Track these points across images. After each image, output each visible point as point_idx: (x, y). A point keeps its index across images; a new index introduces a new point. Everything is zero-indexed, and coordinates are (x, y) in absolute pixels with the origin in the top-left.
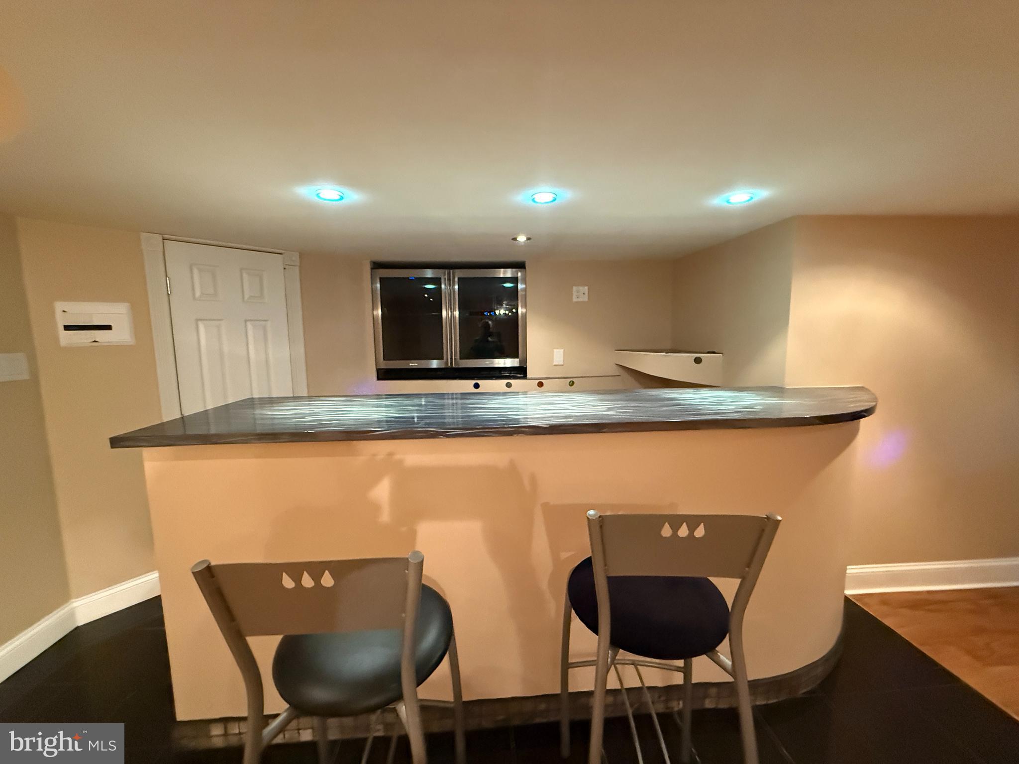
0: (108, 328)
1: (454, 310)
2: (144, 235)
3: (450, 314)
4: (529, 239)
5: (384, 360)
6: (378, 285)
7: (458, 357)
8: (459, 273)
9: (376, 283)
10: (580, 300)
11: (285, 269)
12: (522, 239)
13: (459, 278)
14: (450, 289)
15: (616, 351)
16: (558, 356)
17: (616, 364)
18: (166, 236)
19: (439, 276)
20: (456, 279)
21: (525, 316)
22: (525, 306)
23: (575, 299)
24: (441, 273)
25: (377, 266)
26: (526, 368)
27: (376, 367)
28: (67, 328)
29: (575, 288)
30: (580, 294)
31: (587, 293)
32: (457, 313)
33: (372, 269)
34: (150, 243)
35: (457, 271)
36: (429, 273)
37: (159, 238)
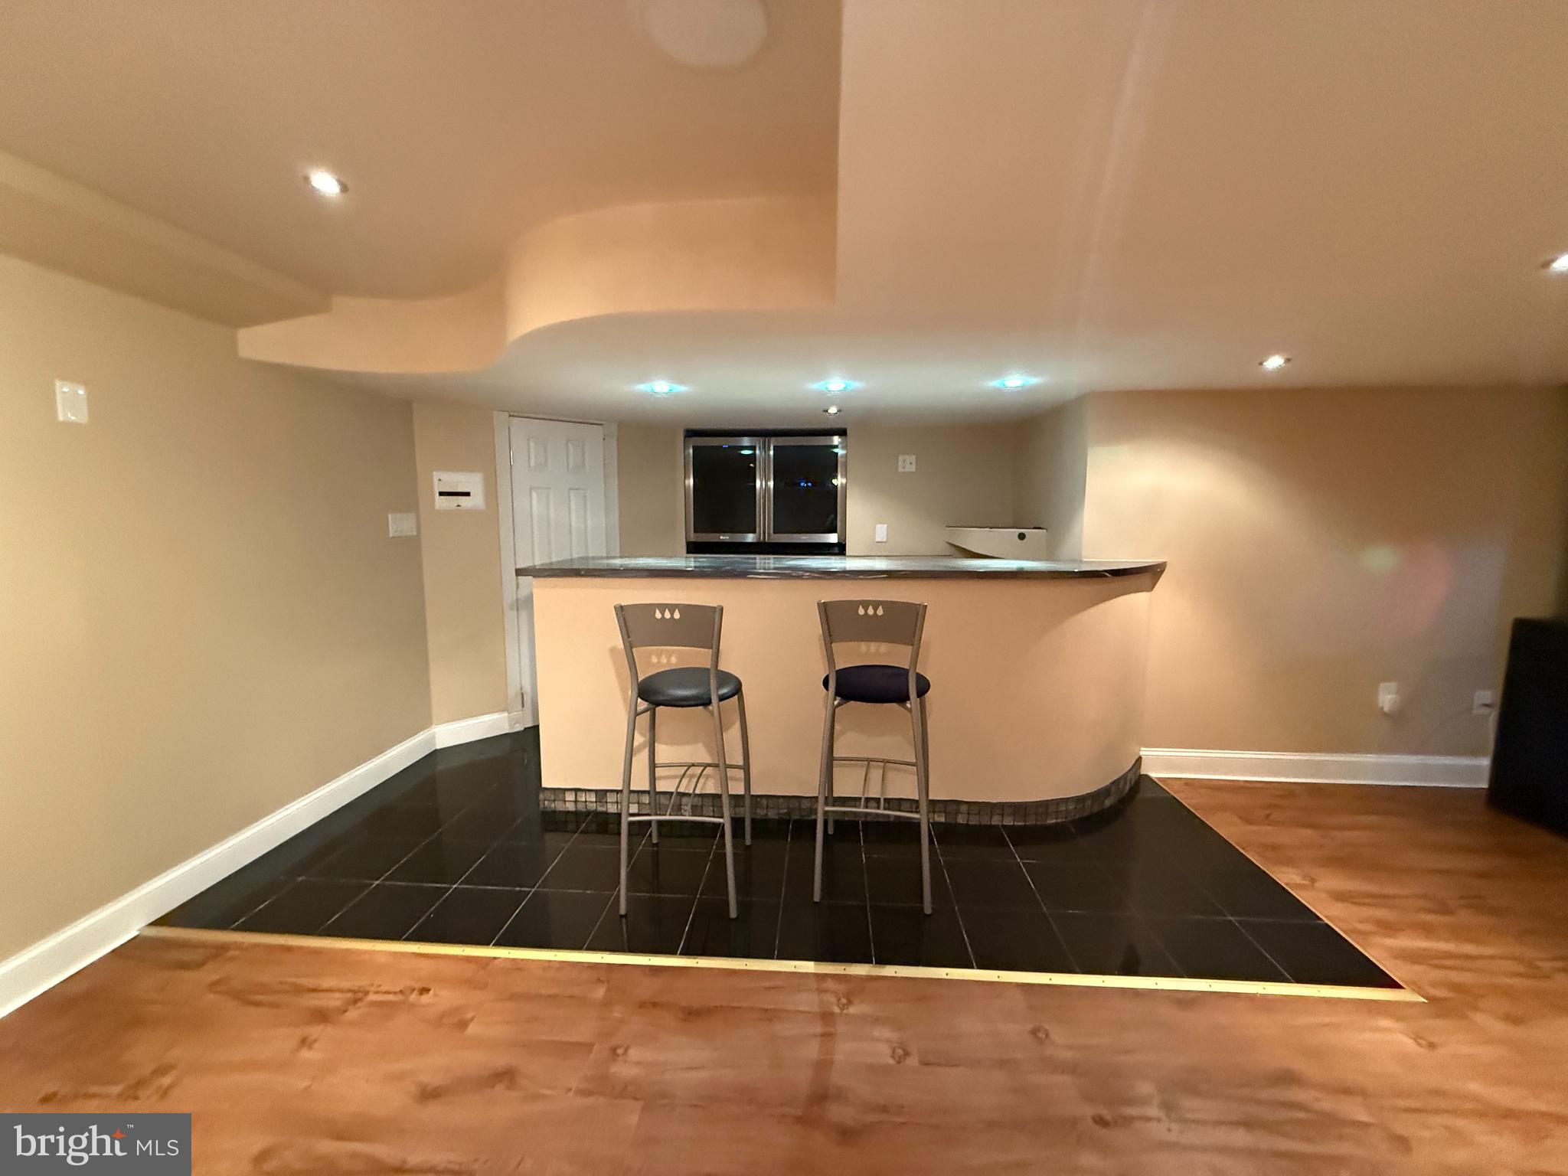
0: (467, 494)
1: (769, 480)
2: (495, 412)
3: (765, 484)
4: (839, 411)
5: (695, 532)
6: (691, 451)
7: (772, 531)
8: (774, 442)
9: (689, 448)
10: (907, 470)
11: (604, 439)
12: (833, 410)
13: (774, 447)
14: (765, 455)
15: (948, 529)
16: (881, 532)
17: (948, 543)
18: (511, 414)
19: (754, 444)
20: (772, 448)
21: (845, 488)
22: (845, 475)
23: (900, 470)
24: (757, 441)
25: (691, 433)
26: (845, 544)
27: (686, 538)
28: (441, 494)
29: (901, 458)
30: (907, 463)
31: (914, 463)
32: (771, 484)
33: (685, 437)
34: (500, 418)
35: (773, 439)
36: (746, 441)
37: (507, 414)
